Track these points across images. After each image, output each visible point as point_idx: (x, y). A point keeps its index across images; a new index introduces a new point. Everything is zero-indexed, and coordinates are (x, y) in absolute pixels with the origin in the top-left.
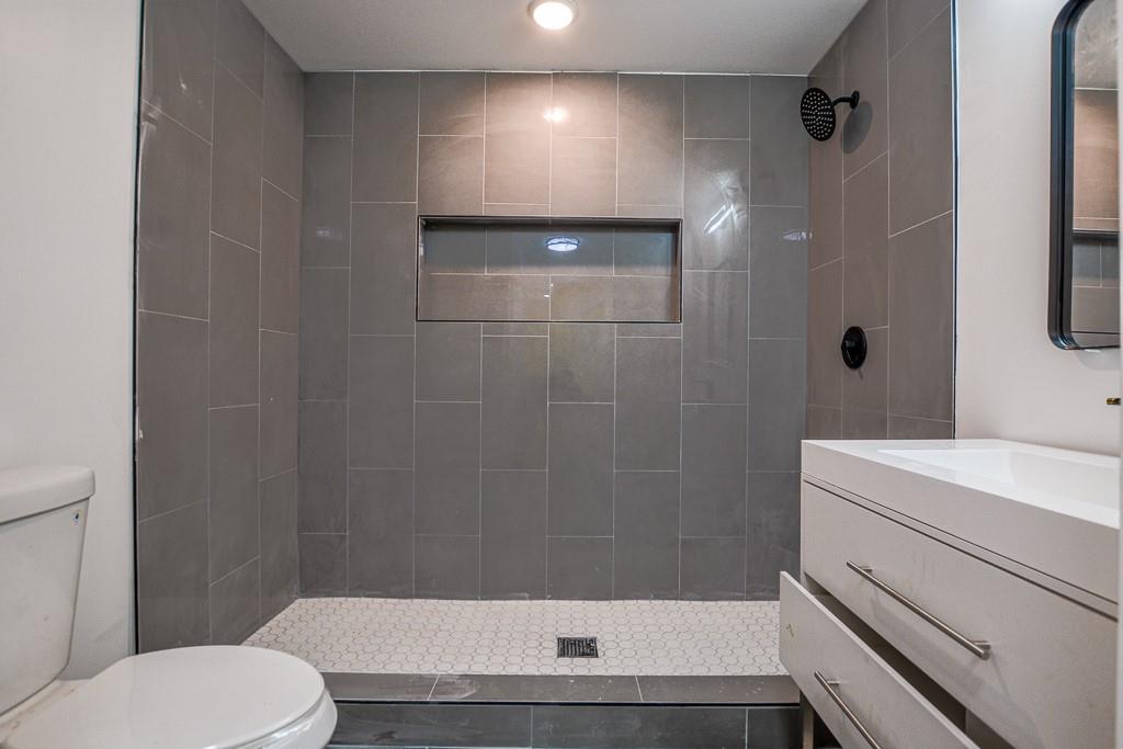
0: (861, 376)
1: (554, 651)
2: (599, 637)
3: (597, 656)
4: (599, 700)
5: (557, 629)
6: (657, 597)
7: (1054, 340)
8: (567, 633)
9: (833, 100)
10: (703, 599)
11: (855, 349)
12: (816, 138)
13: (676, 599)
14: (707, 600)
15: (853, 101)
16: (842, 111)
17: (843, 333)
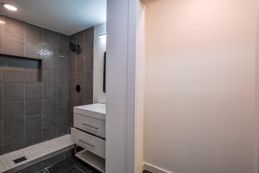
0: (79, 93)
1: (14, 163)
2: (25, 156)
3: (27, 159)
4: (35, 163)
5: (11, 159)
6: (37, 143)
7: (104, 91)
8: (15, 159)
9: (75, 45)
10: (48, 140)
11: (78, 88)
12: (73, 51)
13: (42, 142)
14: (49, 140)
15: (79, 46)
16: (77, 47)
17: (76, 86)
